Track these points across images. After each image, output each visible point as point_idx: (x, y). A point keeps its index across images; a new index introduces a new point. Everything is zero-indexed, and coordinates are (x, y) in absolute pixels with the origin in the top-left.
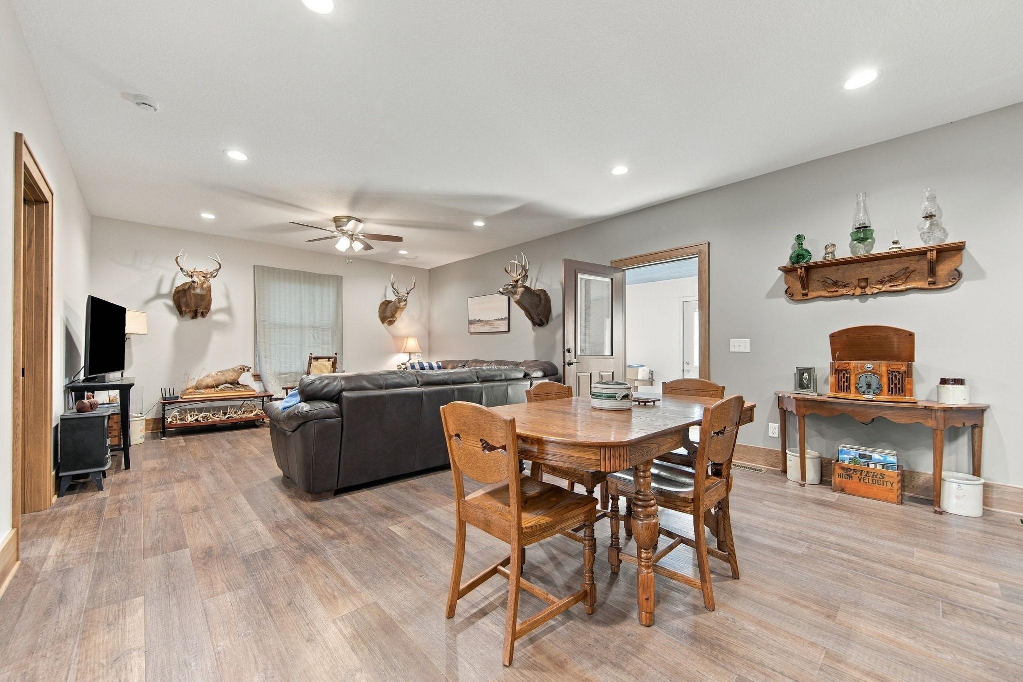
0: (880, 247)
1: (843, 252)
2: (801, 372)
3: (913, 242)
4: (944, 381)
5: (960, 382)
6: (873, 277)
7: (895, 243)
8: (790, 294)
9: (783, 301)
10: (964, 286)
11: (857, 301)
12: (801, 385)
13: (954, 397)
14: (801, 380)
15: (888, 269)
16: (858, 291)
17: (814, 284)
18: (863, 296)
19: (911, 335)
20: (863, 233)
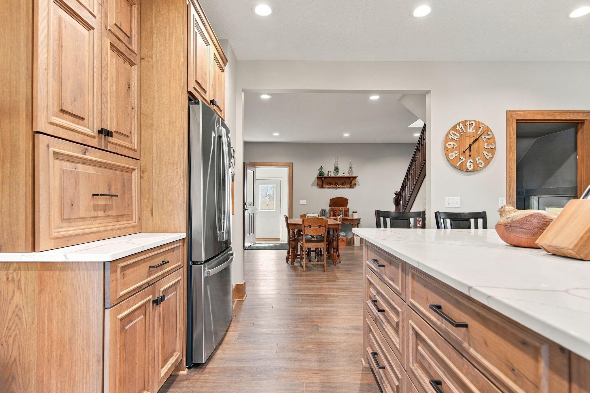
0: (340, 174)
1: (332, 175)
2: (322, 211)
3: (347, 175)
4: (353, 212)
5: (356, 212)
6: (339, 183)
7: (344, 174)
8: (318, 185)
9: (315, 188)
10: (357, 187)
11: (335, 189)
12: (322, 215)
13: (356, 216)
14: (322, 214)
15: (342, 181)
16: (335, 186)
17: (325, 183)
18: (336, 188)
19: (348, 200)
20: (337, 170)
